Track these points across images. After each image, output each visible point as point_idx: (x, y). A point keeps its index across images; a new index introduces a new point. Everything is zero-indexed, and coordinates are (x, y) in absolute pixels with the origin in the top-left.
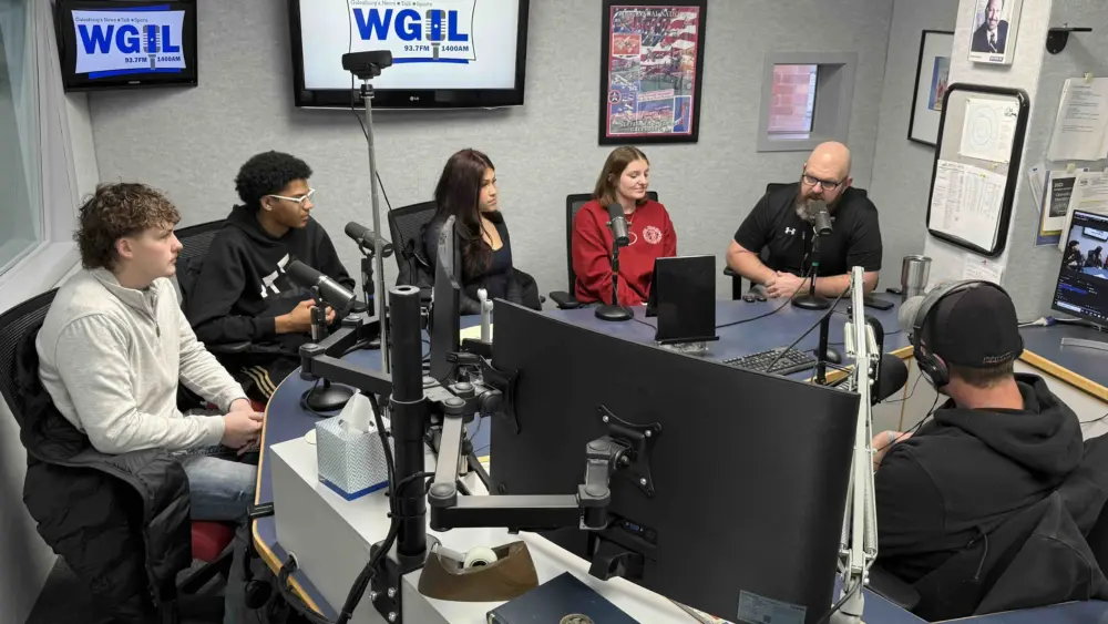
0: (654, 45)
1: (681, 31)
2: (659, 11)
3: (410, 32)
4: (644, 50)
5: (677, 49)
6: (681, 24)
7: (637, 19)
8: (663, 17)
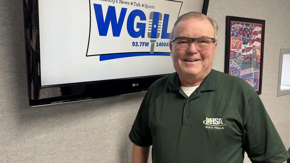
0: (247, 44)
1: (256, 37)
2: (249, 25)
3: (137, 30)
4: (243, 47)
5: (255, 46)
6: (256, 33)
7: (241, 29)
8: (250, 29)
